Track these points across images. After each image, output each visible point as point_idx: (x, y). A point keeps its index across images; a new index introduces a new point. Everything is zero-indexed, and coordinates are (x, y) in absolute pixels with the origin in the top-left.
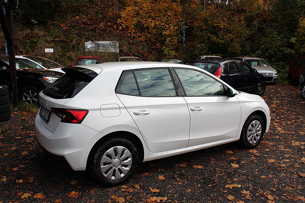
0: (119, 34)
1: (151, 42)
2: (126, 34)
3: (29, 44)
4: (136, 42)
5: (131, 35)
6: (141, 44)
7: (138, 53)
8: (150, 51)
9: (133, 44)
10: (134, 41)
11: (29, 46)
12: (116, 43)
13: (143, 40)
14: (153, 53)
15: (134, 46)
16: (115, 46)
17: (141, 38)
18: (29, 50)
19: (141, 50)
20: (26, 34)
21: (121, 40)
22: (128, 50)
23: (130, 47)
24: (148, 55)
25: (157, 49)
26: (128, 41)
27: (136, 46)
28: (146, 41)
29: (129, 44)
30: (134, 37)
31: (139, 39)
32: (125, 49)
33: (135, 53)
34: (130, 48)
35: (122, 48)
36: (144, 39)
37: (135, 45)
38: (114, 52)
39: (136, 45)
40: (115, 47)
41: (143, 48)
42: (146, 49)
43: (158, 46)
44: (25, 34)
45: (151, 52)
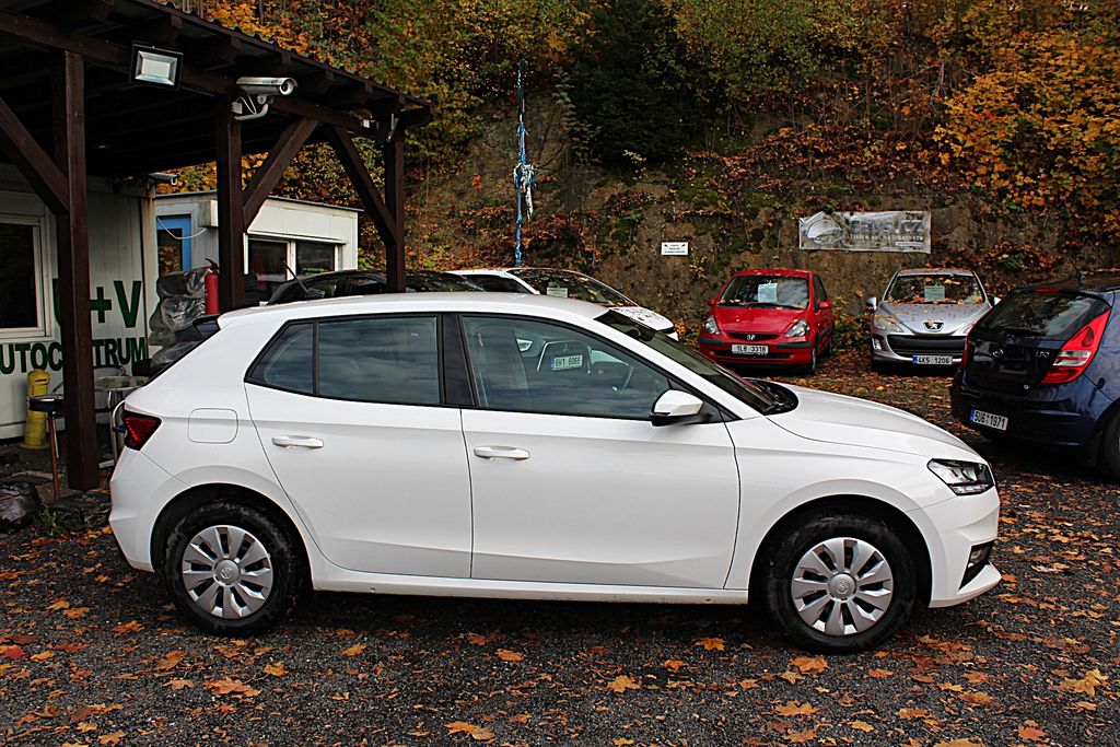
0: (936, 184)
1: (1081, 208)
2: (966, 181)
3: (614, 230)
4: (1008, 211)
5: (988, 184)
6: (1032, 219)
7: (1013, 253)
8: (1067, 247)
9: (994, 220)
10: (1001, 209)
11: (614, 237)
12: (920, 218)
13: (1041, 202)
14: (1086, 251)
15: (1000, 226)
16: (917, 228)
17: (1032, 193)
18: (612, 249)
19: (1027, 243)
20: (613, 196)
21: (945, 206)
22: (971, 242)
23: (979, 230)
24: (1060, 262)
25: (1106, 234)
26: (974, 208)
27: (1009, 225)
28: (1057, 204)
29: (977, 219)
30: (1002, 192)
31: (1021, 196)
32: (958, 239)
33: (1001, 254)
34: (981, 237)
35: (948, 236)
36: (1045, 196)
37: (1006, 225)
38: (912, 250)
39: (1006, 220)
40: (915, 231)
41: (1040, 235)
42: (1052, 237)
43: (1111, 223)
44: (607, 199)
45: (1074, 251)
